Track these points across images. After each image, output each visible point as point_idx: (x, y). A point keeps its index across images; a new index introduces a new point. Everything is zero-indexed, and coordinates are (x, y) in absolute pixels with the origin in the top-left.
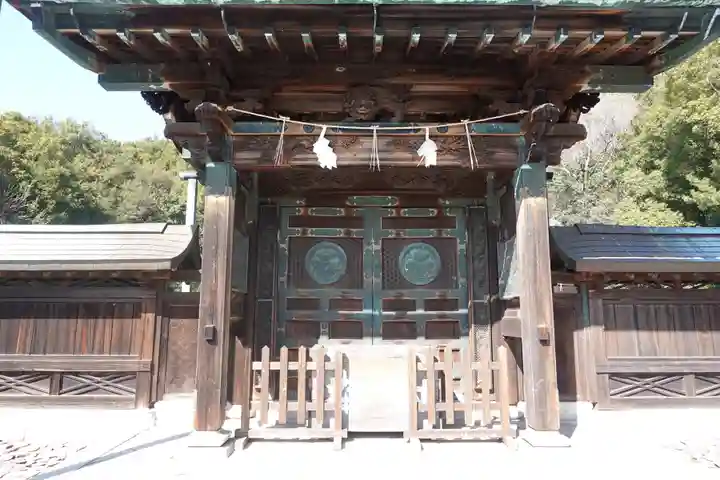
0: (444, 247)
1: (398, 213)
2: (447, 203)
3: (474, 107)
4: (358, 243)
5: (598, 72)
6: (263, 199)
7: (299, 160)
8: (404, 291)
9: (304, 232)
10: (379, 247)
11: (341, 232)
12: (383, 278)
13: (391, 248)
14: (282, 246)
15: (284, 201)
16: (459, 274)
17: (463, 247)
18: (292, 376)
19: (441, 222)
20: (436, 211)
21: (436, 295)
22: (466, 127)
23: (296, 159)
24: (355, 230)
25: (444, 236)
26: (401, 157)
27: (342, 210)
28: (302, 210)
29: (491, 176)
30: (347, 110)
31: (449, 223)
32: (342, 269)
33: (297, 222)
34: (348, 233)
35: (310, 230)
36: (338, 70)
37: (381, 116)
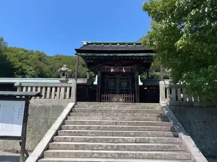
0: (128, 82)
1: (121, 77)
3: (130, 64)
4: (116, 82)
7: (109, 71)
8: (122, 88)
9: (108, 80)
11: (113, 80)
12: (119, 87)
13: (120, 83)
14: (105, 82)
16: (130, 86)
17: (131, 82)
18: (108, 97)
19: (128, 79)
20: (127, 77)
21: (127, 89)
22: (129, 67)
24: (115, 80)
26: (121, 71)
27: (114, 77)
31: (129, 79)
32: (114, 85)
33: (107, 78)
37: (119, 66)
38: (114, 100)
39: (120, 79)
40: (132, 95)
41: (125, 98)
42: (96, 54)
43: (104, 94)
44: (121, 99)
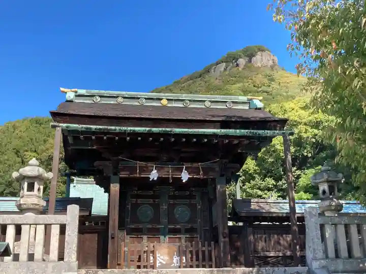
0: (193, 207)
1: (174, 193)
2: (194, 189)
4: (158, 205)
7: (142, 175)
9: (136, 201)
10: (166, 207)
11: (151, 201)
12: (168, 219)
13: (171, 208)
14: (128, 206)
15: (129, 188)
16: (198, 218)
17: (199, 207)
19: (191, 197)
20: (189, 192)
21: (189, 226)
22: (200, 165)
24: (157, 200)
25: (192, 202)
26: (177, 175)
27: (152, 192)
28: (136, 192)
31: (194, 197)
32: (152, 216)
33: (133, 196)
34: (154, 201)
37: (170, 160)
38: (158, 262)
39: (171, 197)
40: (209, 246)
42: (113, 128)
44: (178, 258)
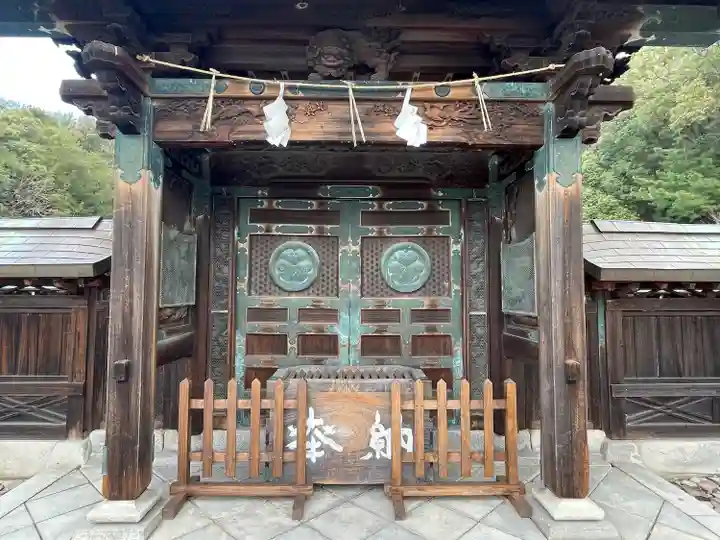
0: (436, 247)
1: (380, 206)
2: (441, 194)
3: (488, 62)
4: (334, 242)
5: (654, 13)
6: (217, 189)
7: (244, 133)
8: (387, 299)
9: (268, 229)
10: (357, 248)
11: (313, 229)
12: (362, 285)
13: (372, 250)
14: (241, 245)
15: (241, 191)
16: (452, 279)
17: (458, 247)
19: (433, 216)
20: (425, 204)
21: (424, 302)
23: (240, 132)
24: (329, 227)
25: (435, 234)
26: (382, 130)
27: (314, 202)
28: (266, 203)
29: (495, 161)
30: (310, 64)
31: (442, 218)
32: (313, 273)
34: (320, 230)
35: (274, 227)
36: (298, 6)
38: (313, 445)
40: (499, 394)
41: (420, 420)
43: (209, 384)
44: (387, 433)
